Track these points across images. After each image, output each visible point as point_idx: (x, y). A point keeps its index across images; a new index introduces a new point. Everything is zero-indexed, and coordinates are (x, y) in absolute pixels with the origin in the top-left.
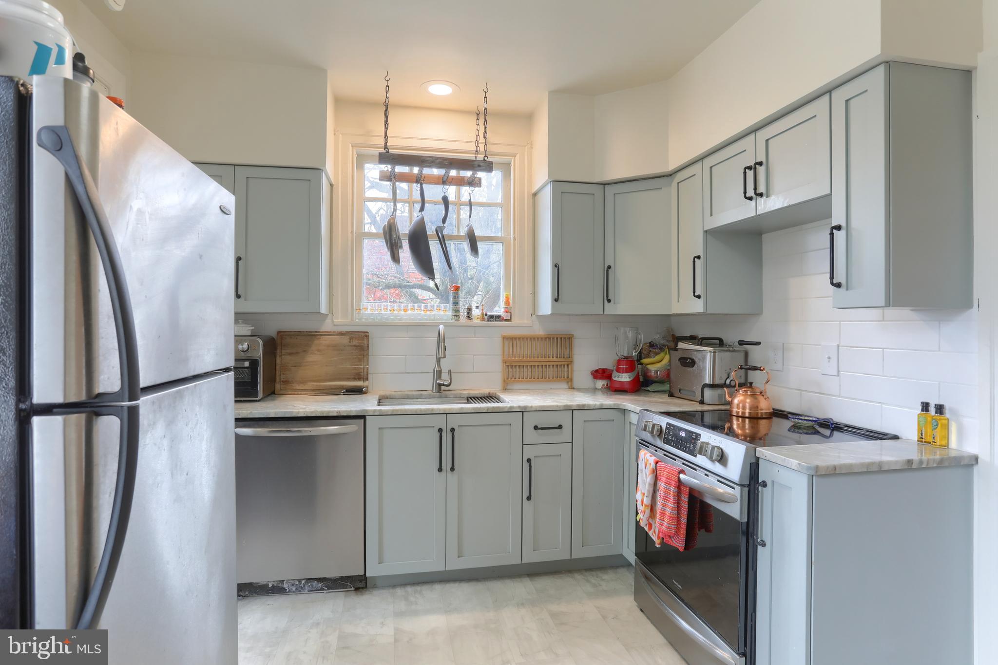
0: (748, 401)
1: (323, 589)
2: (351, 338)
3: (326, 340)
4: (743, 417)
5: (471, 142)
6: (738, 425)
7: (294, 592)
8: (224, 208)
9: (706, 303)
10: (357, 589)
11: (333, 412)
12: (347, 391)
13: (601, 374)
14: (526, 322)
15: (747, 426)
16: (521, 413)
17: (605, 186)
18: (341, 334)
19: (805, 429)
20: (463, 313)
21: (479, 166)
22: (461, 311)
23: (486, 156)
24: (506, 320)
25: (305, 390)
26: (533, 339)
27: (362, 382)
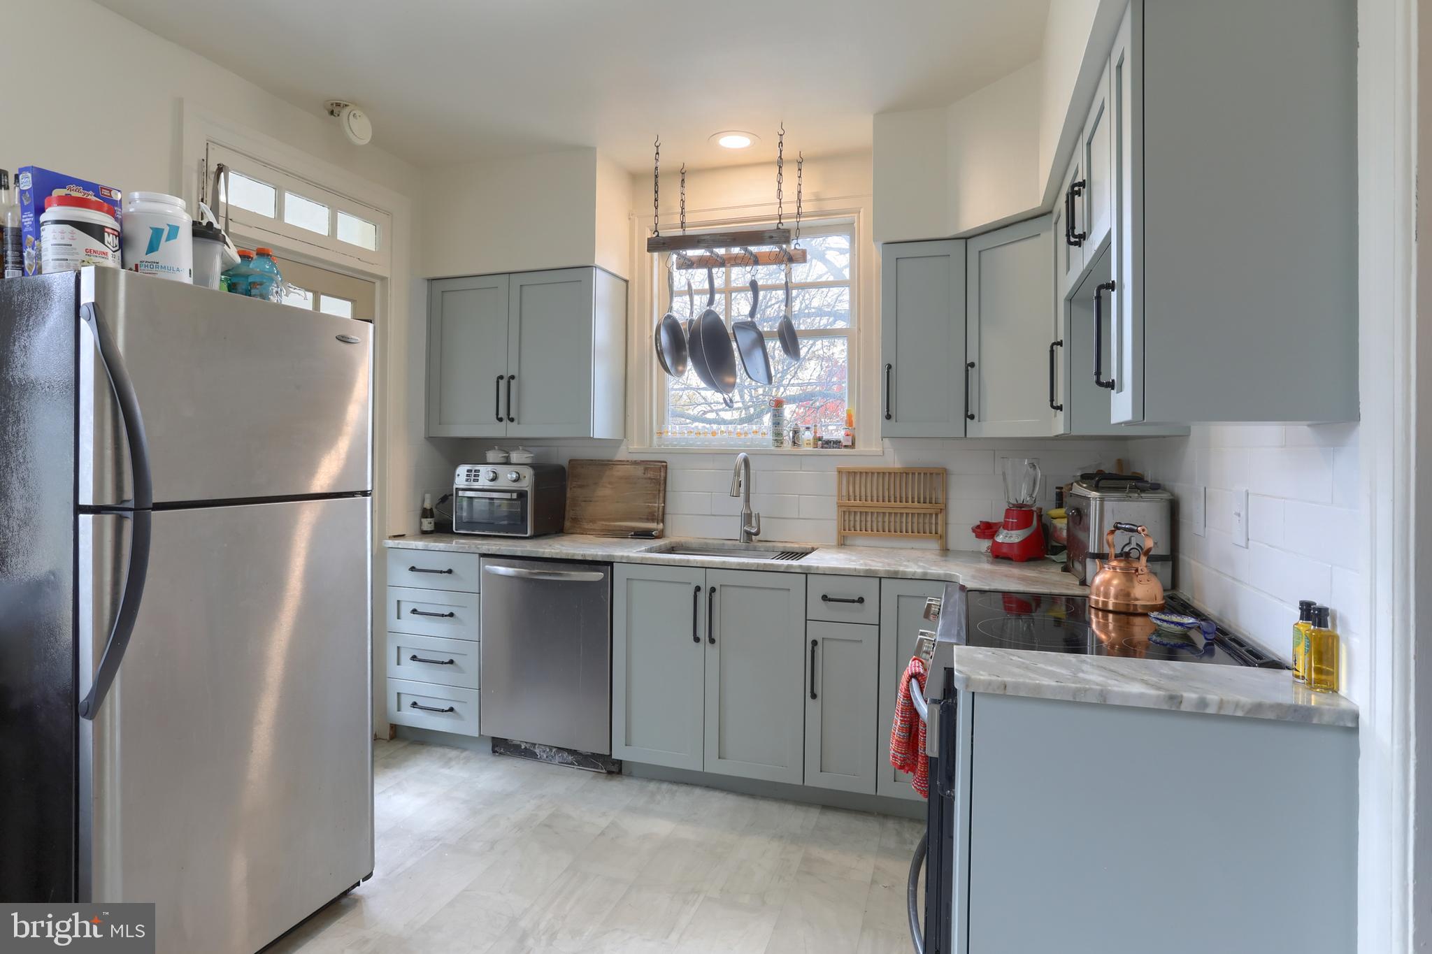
0: (1115, 582)
1: (574, 764)
2: (646, 469)
3: (619, 471)
4: (1106, 611)
5: (792, 202)
6: (1098, 623)
7: (545, 760)
8: (343, 337)
9: (1070, 421)
10: (610, 773)
11: (578, 555)
12: (635, 535)
13: (986, 530)
14: (875, 448)
15: (1111, 626)
16: (804, 575)
17: (969, 241)
18: (635, 463)
19: (1166, 636)
20: (788, 435)
21: (771, 237)
22: (785, 433)
23: (780, 223)
24: (846, 446)
25: (594, 530)
26: (882, 474)
27: (656, 524)
